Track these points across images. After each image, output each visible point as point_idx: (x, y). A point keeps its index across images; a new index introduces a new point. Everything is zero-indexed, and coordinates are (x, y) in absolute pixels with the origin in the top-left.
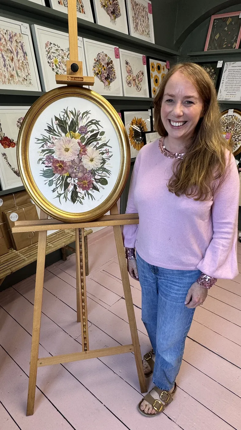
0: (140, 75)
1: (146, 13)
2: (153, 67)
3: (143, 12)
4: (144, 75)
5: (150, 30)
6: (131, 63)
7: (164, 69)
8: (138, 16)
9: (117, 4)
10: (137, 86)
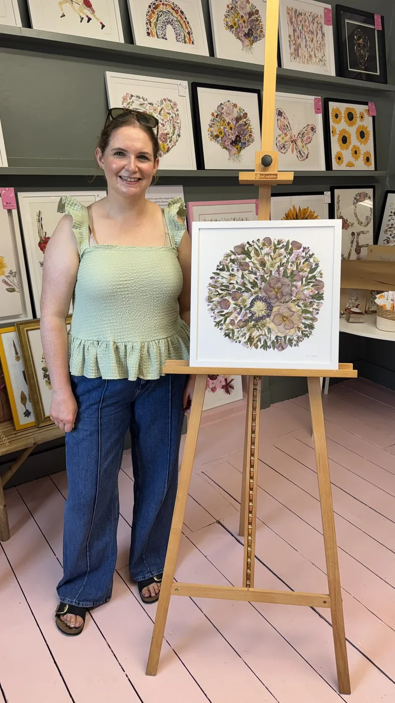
0: (306, 132)
1: (320, 25)
2: (337, 116)
3: (311, 24)
4: (315, 132)
5: (327, 53)
6: (287, 114)
7: (362, 117)
8: (301, 34)
9: (258, 20)
10: (300, 151)
